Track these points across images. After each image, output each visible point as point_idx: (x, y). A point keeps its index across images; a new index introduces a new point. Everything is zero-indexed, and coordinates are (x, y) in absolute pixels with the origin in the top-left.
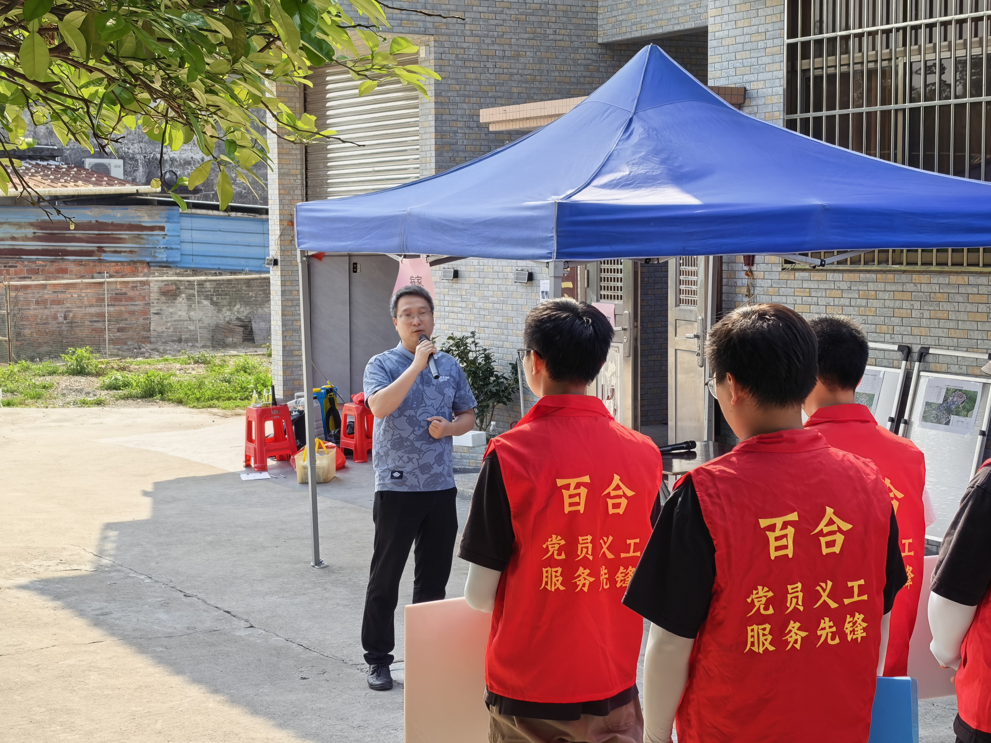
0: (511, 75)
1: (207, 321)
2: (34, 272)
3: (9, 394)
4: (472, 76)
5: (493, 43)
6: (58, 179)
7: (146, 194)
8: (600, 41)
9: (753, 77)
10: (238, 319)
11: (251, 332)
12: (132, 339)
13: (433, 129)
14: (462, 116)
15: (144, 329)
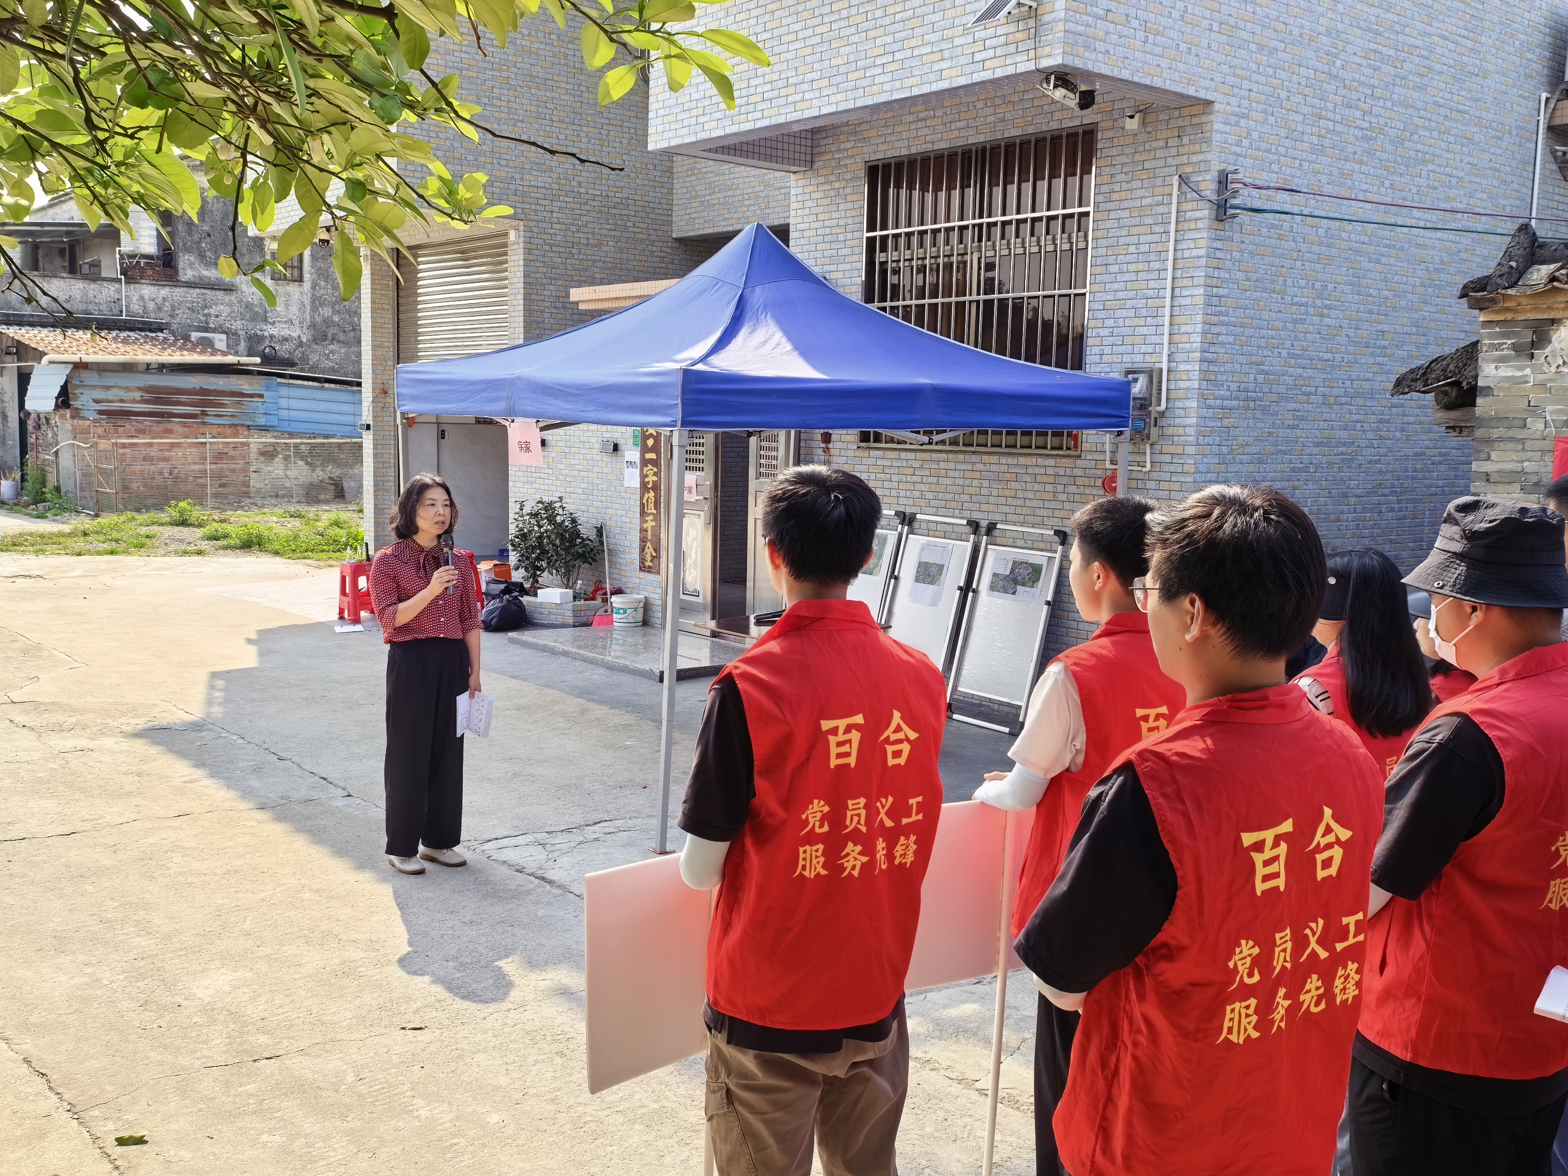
0: (594, 261)
1: (302, 480)
2: (142, 432)
3: (113, 543)
4: (559, 260)
5: (578, 231)
6: (165, 349)
7: (247, 365)
8: (675, 235)
9: (833, 268)
10: (330, 478)
11: (342, 489)
12: (233, 494)
13: (521, 308)
14: (549, 297)
15: (244, 485)
